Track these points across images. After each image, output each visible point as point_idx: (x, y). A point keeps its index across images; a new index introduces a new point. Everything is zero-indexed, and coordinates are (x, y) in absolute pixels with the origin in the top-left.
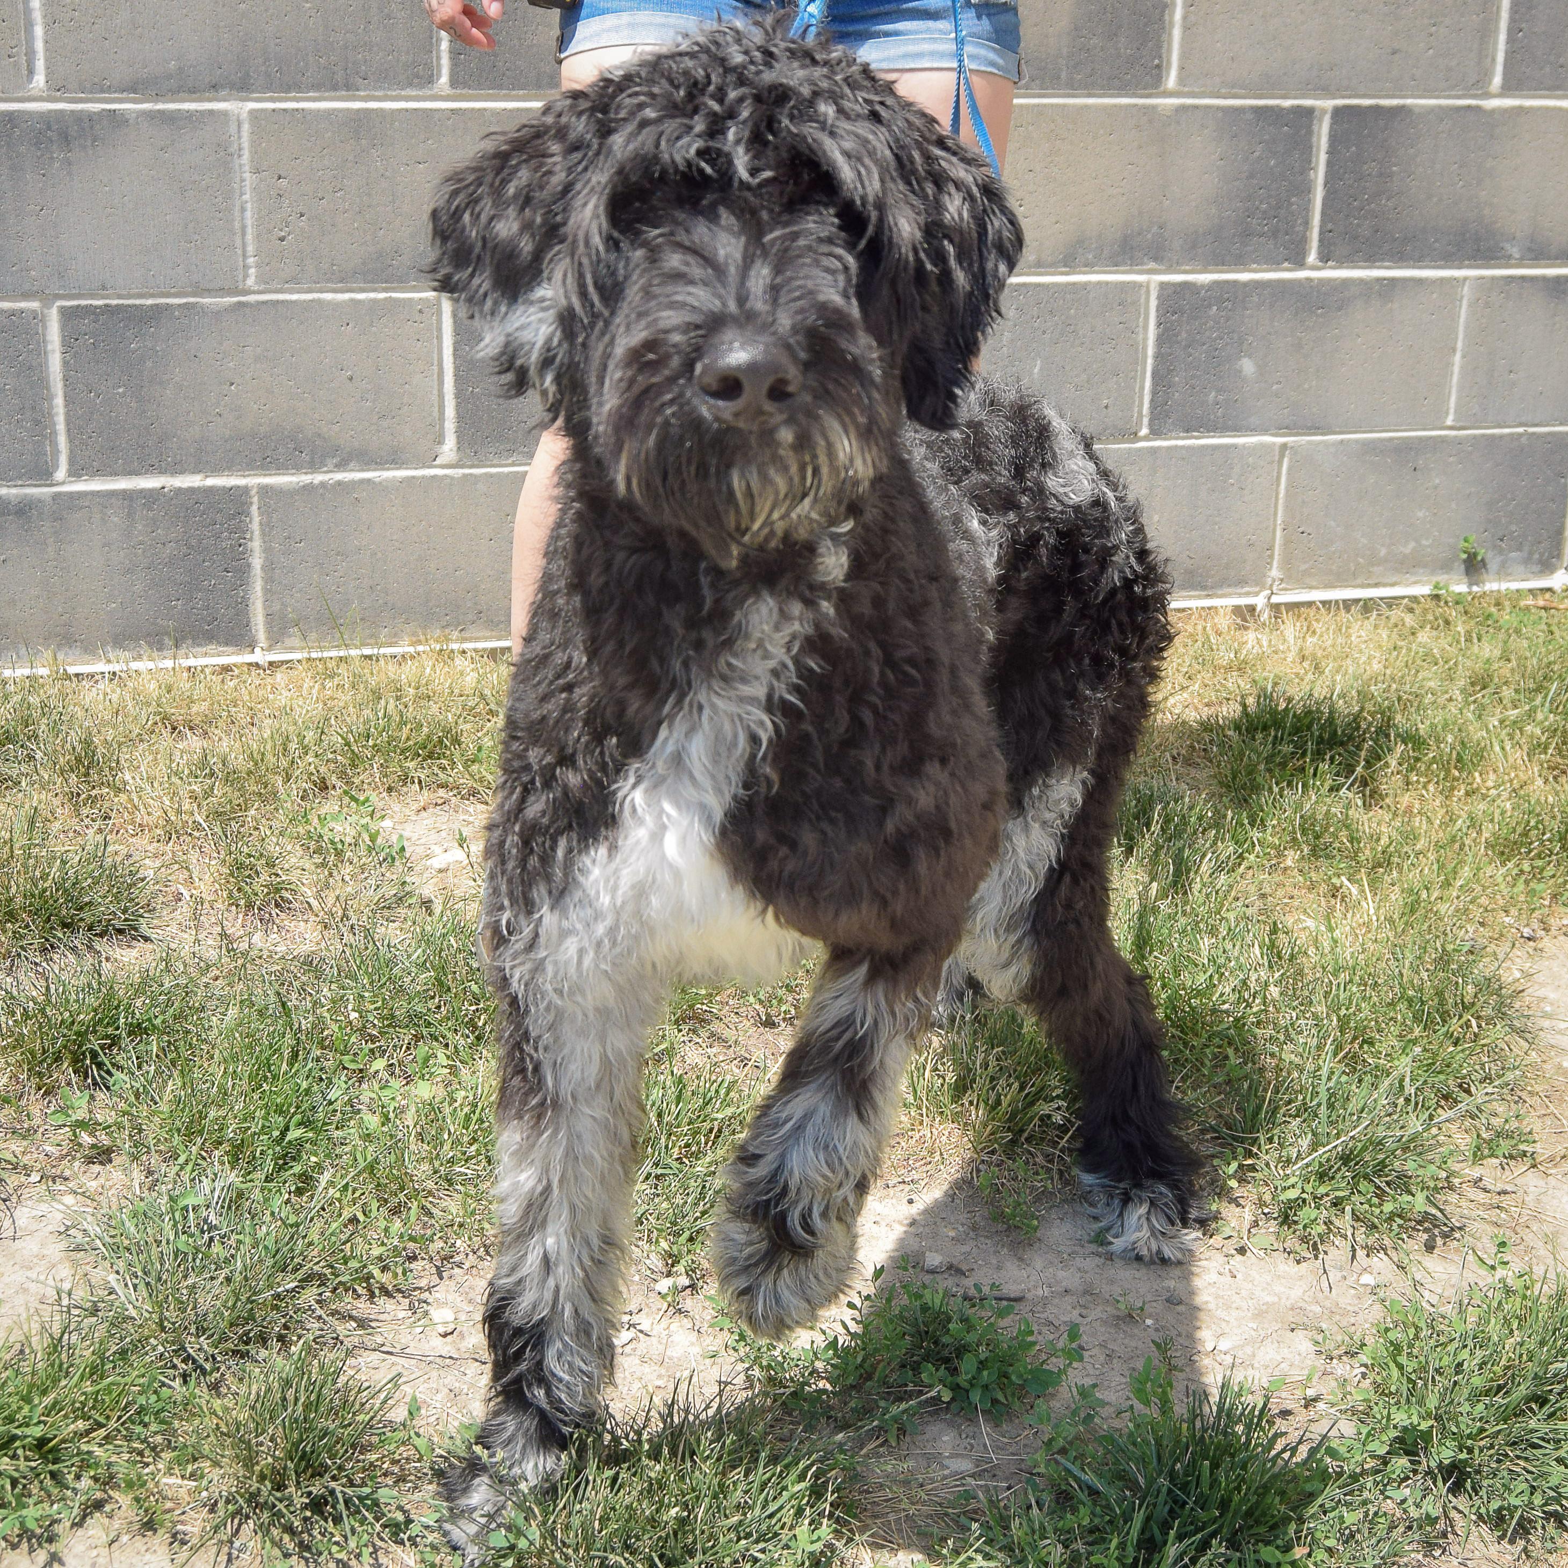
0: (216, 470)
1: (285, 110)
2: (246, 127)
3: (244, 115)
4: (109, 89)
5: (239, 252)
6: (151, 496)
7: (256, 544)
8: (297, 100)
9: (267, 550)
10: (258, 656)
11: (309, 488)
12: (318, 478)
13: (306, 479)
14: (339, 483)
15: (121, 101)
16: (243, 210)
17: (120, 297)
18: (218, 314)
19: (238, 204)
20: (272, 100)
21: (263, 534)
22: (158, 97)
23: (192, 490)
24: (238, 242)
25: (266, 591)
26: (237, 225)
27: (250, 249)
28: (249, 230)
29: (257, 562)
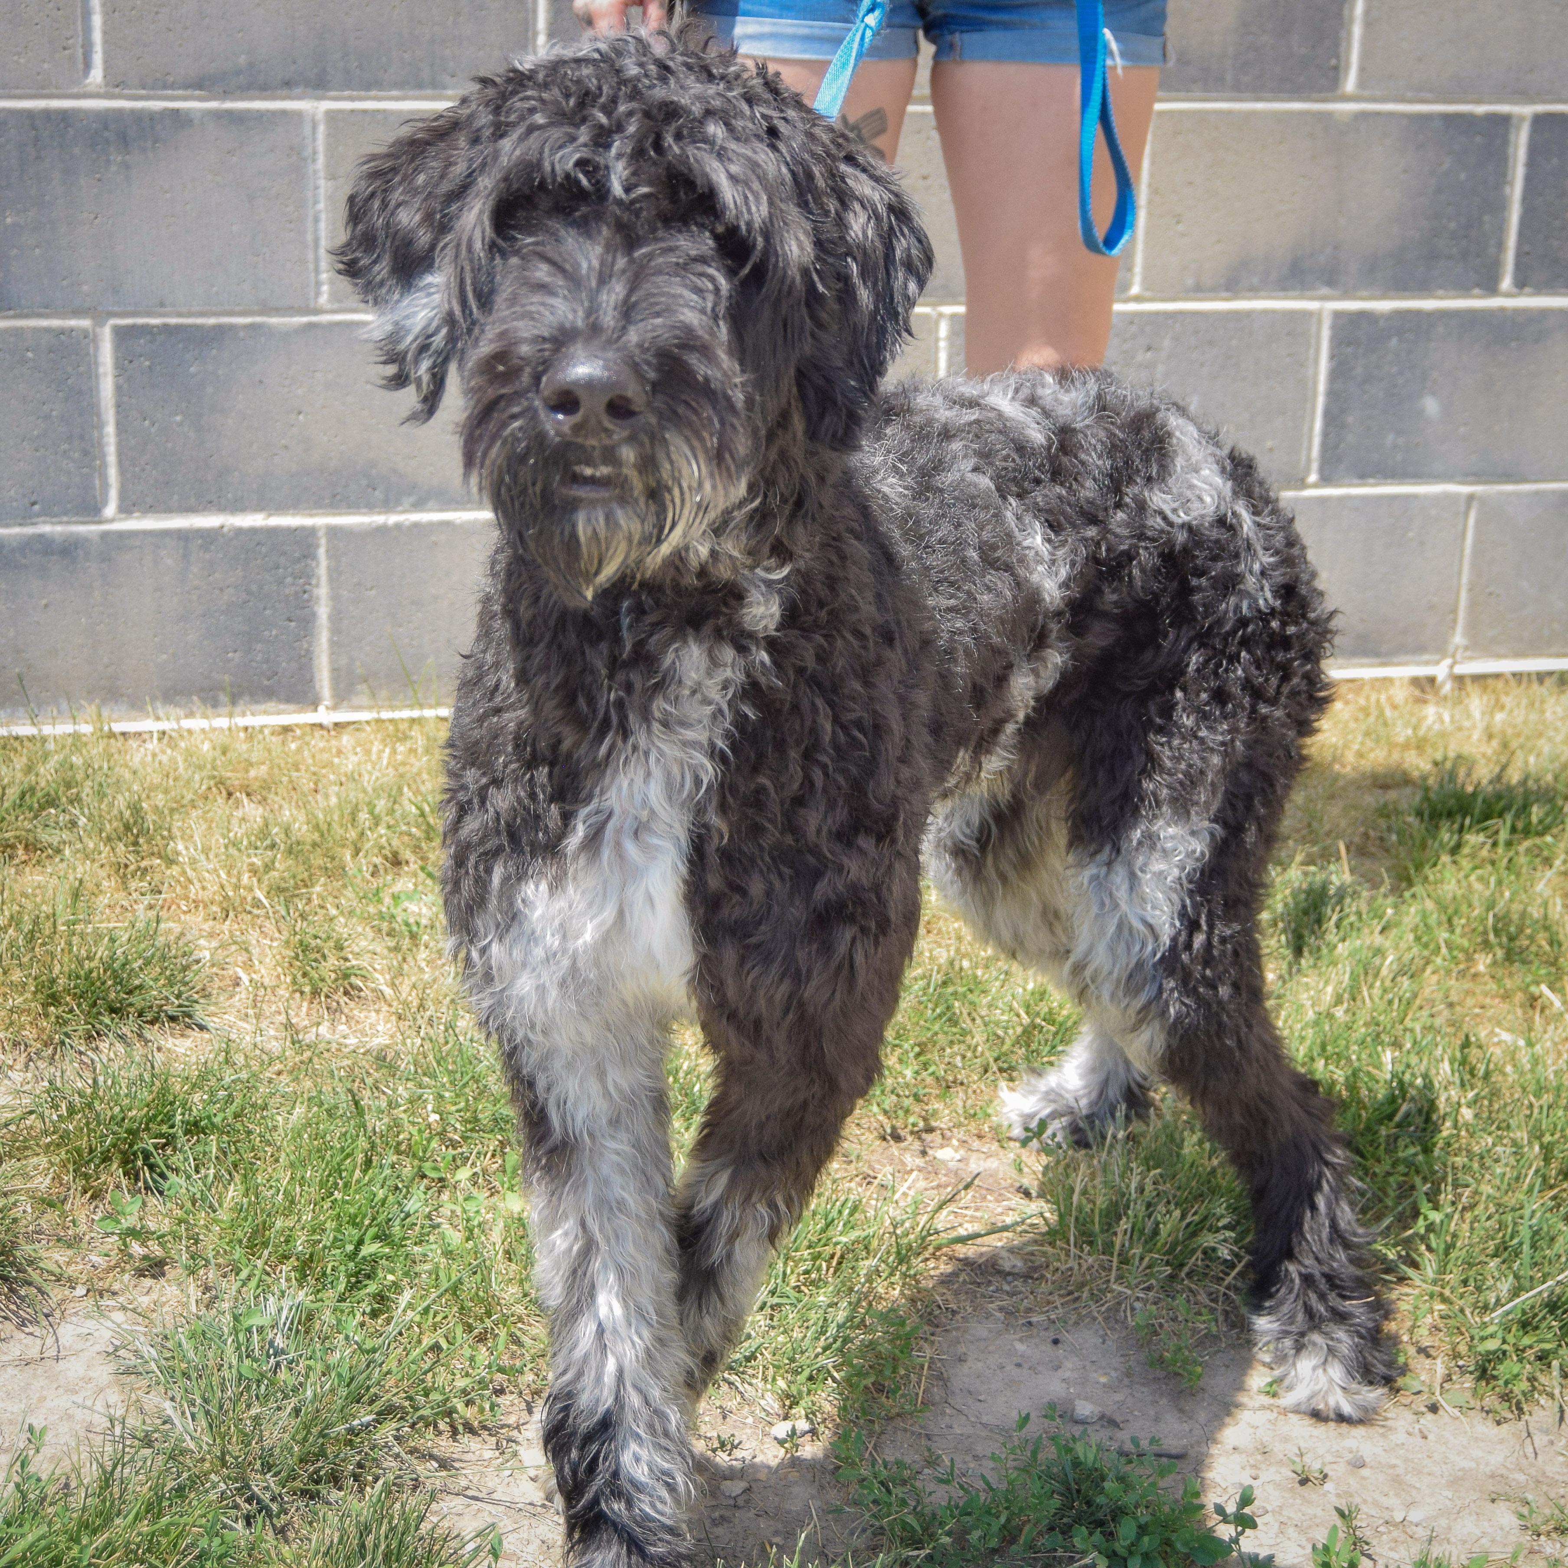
0: (280, 508)
1: (365, 112)
2: (321, 129)
3: (320, 116)
4: (172, 86)
5: (311, 266)
6: (209, 537)
7: (323, 592)
8: (379, 99)
9: (335, 598)
10: (324, 715)
11: (382, 530)
12: (392, 519)
13: (379, 519)
14: (416, 525)
15: (185, 99)
16: (316, 220)
17: (179, 315)
18: (287, 336)
19: (311, 213)
20: (352, 99)
21: (331, 580)
22: (226, 94)
23: (253, 531)
24: (311, 256)
25: (333, 644)
26: (310, 237)
28: (322, 243)
29: (323, 611)
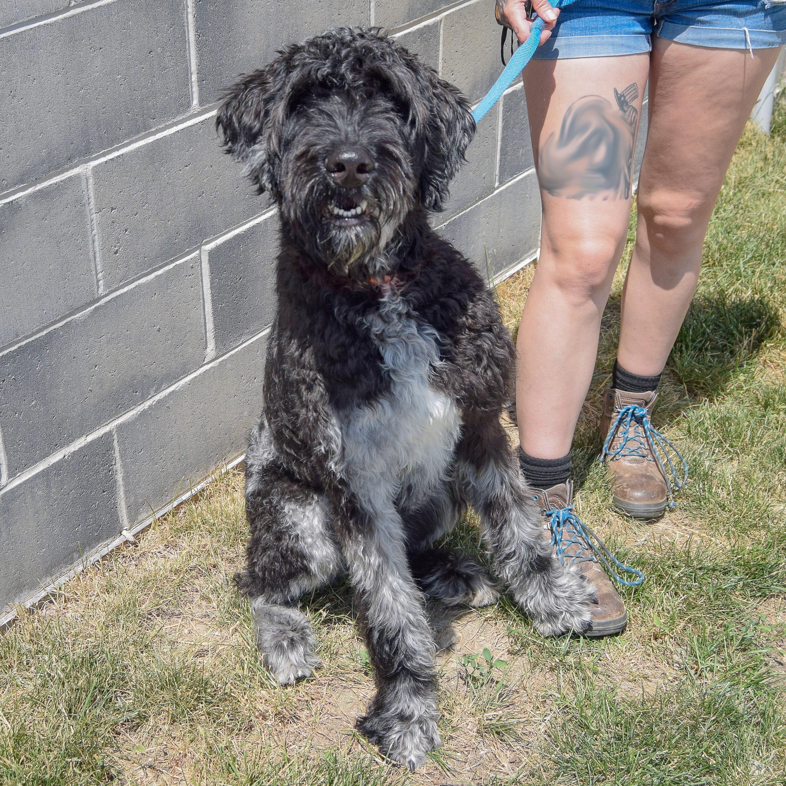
0: (92, 429)
1: (112, 160)
2: (91, 181)
3: (90, 173)
4: (7, 187)
5: (94, 272)
6: (57, 466)
7: (118, 466)
8: (117, 149)
9: (124, 466)
10: (128, 535)
11: (143, 414)
12: (148, 404)
13: (140, 408)
14: (158, 402)
15: (14, 193)
16: (94, 241)
17: (27, 337)
18: (84, 322)
19: (90, 239)
20: (104, 155)
21: (122, 456)
22: (38, 180)
23: (81, 449)
24: (93, 266)
25: (126, 492)
26: (91, 254)
27: (99, 267)
28: (98, 255)
29: (119, 477)
